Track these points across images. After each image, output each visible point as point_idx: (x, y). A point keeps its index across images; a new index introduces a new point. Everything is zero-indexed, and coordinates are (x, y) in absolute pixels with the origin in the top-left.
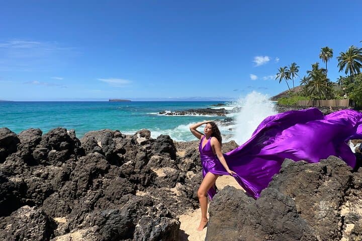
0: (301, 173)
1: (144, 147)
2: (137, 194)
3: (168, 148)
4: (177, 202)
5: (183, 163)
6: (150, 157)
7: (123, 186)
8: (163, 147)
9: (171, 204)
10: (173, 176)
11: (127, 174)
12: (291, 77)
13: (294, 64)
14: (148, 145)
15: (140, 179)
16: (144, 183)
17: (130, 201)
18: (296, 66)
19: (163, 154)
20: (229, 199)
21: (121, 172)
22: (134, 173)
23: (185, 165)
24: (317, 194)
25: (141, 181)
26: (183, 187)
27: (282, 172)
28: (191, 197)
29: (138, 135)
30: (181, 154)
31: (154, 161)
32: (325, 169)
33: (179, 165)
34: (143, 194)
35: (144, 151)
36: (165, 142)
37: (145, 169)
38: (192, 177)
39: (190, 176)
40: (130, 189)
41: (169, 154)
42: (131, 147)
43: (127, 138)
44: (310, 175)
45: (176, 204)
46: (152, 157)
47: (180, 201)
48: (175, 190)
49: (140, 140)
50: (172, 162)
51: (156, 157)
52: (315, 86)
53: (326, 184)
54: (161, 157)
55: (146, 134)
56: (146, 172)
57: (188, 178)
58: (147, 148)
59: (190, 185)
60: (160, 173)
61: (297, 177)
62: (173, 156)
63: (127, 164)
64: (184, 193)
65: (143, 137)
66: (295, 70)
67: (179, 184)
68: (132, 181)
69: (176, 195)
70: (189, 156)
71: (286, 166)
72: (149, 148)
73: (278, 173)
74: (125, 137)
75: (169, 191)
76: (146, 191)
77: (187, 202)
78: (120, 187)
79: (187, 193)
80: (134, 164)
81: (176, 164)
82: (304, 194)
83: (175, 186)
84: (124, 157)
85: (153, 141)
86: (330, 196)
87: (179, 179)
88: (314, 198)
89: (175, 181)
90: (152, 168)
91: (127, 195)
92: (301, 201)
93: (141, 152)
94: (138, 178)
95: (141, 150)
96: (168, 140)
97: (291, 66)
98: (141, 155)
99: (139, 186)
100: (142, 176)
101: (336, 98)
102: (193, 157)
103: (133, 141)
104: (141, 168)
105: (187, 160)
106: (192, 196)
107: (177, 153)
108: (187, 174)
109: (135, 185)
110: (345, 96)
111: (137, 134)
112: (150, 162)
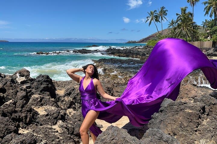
0: (181, 113)
1: (24, 87)
2: (20, 132)
3: (47, 87)
4: (58, 138)
5: (63, 101)
6: (30, 96)
7: (6, 125)
8: (43, 86)
9: (53, 141)
10: (54, 114)
11: (9, 113)
12: (160, 20)
13: (163, 8)
14: (28, 85)
15: (22, 117)
16: (26, 121)
17: (13, 140)
18: (165, 10)
19: (43, 93)
20: (113, 139)
21: (3, 111)
22: (16, 112)
23: (64, 102)
24: (197, 133)
25: (23, 119)
26: (64, 124)
27: (161, 111)
28: (72, 134)
29: (18, 75)
30: (60, 92)
31: (34, 100)
32: (204, 108)
33: (59, 103)
34: (26, 132)
35: (25, 90)
36: (44, 81)
37: (26, 108)
38: (72, 114)
39: (70, 113)
40: (13, 127)
41: (49, 93)
42: (11, 86)
43: (6, 78)
44: (190, 115)
45: (58, 140)
46: (33, 96)
47: (61, 138)
48: (56, 127)
49: (20, 79)
50: (52, 100)
51: (36, 96)
52: (182, 28)
53: (205, 122)
54: (42, 96)
55: (26, 74)
56: (28, 111)
57: (68, 115)
58: (27, 87)
59: (71, 122)
60: (41, 111)
61: (177, 117)
62: (53, 95)
63: (8, 103)
64: (65, 130)
65: (23, 76)
66: (164, 13)
67: (60, 121)
68: (14, 120)
69: (57, 132)
70: (69, 94)
71: (166, 106)
72: (29, 87)
73: (158, 112)
74: (5, 76)
75: (51, 129)
76: (28, 128)
77: (68, 139)
78: (3, 126)
79: (68, 129)
80: (15, 103)
81: (56, 102)
82: (184, 133)
83: (56, 123)
84: (5, 96)
85: (32, 80)
86: (209, 135)
87: (60, 117)
88: (194, 137)
89: (56, 118)
90: (33, 107)
91: (10, 135)
92: (182, 139)
93: (22, 91)
94: (19, 116)
95: (21, 89)
96: (47, 80)
97: (160, 10)
98: (21, 94)
99: (21, 124)
100: (23, 115)
101: (200, 40)
102: (72, 96)
103: (13, 81)
104: (22, 107)
105: (66, 98)
106: (73, 132)
107: (56, 92)
108: (68, 112)
109: (17, 123)
110: (208, 38)
111: (16, 73)
112: (31, 100)
